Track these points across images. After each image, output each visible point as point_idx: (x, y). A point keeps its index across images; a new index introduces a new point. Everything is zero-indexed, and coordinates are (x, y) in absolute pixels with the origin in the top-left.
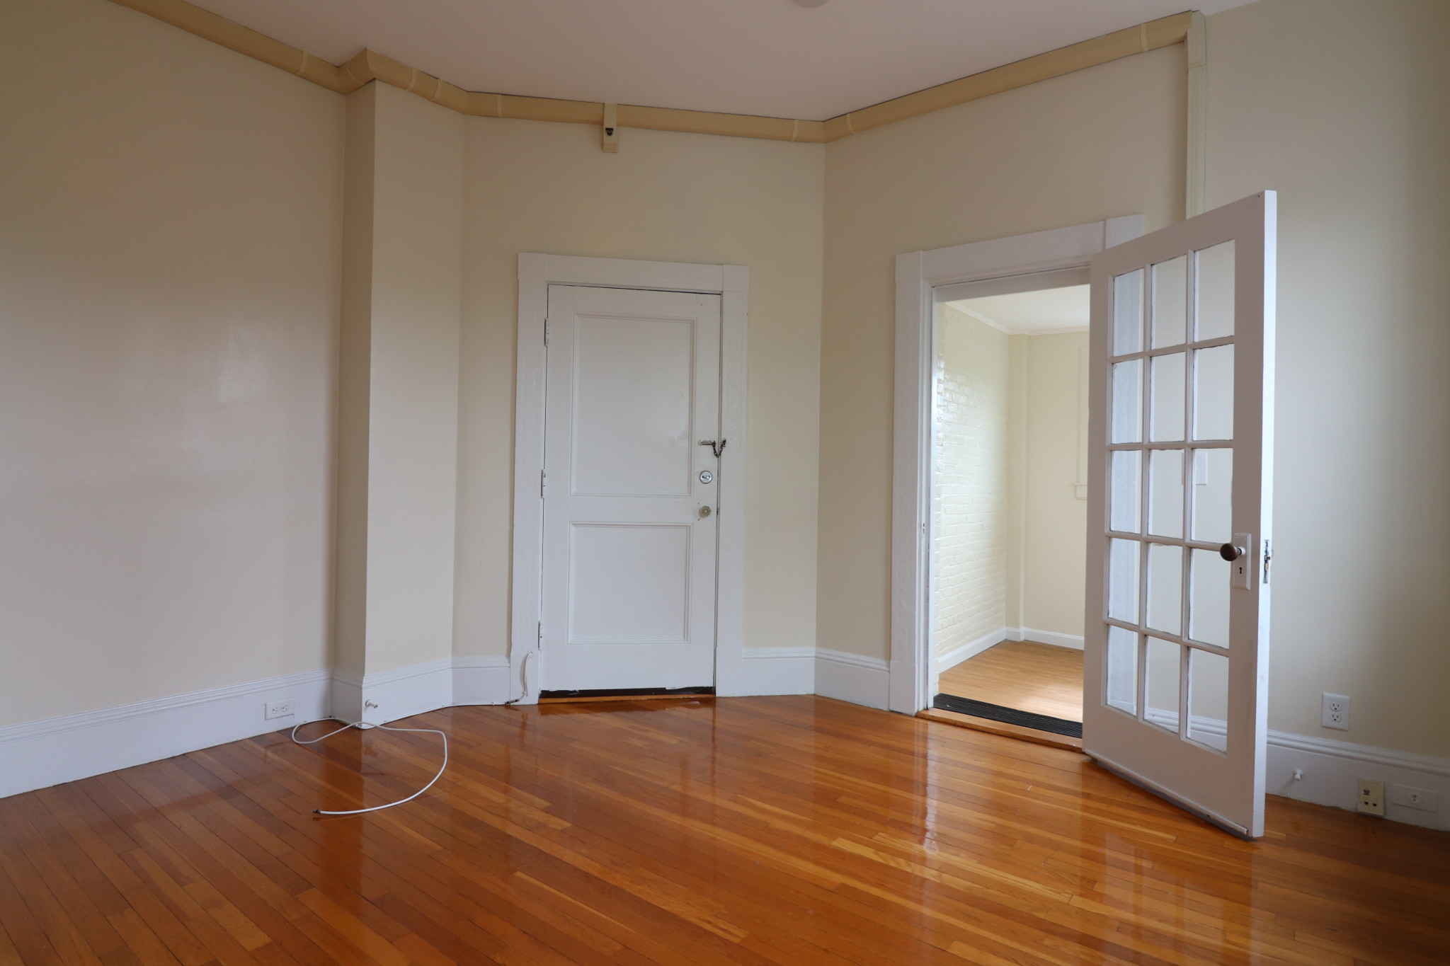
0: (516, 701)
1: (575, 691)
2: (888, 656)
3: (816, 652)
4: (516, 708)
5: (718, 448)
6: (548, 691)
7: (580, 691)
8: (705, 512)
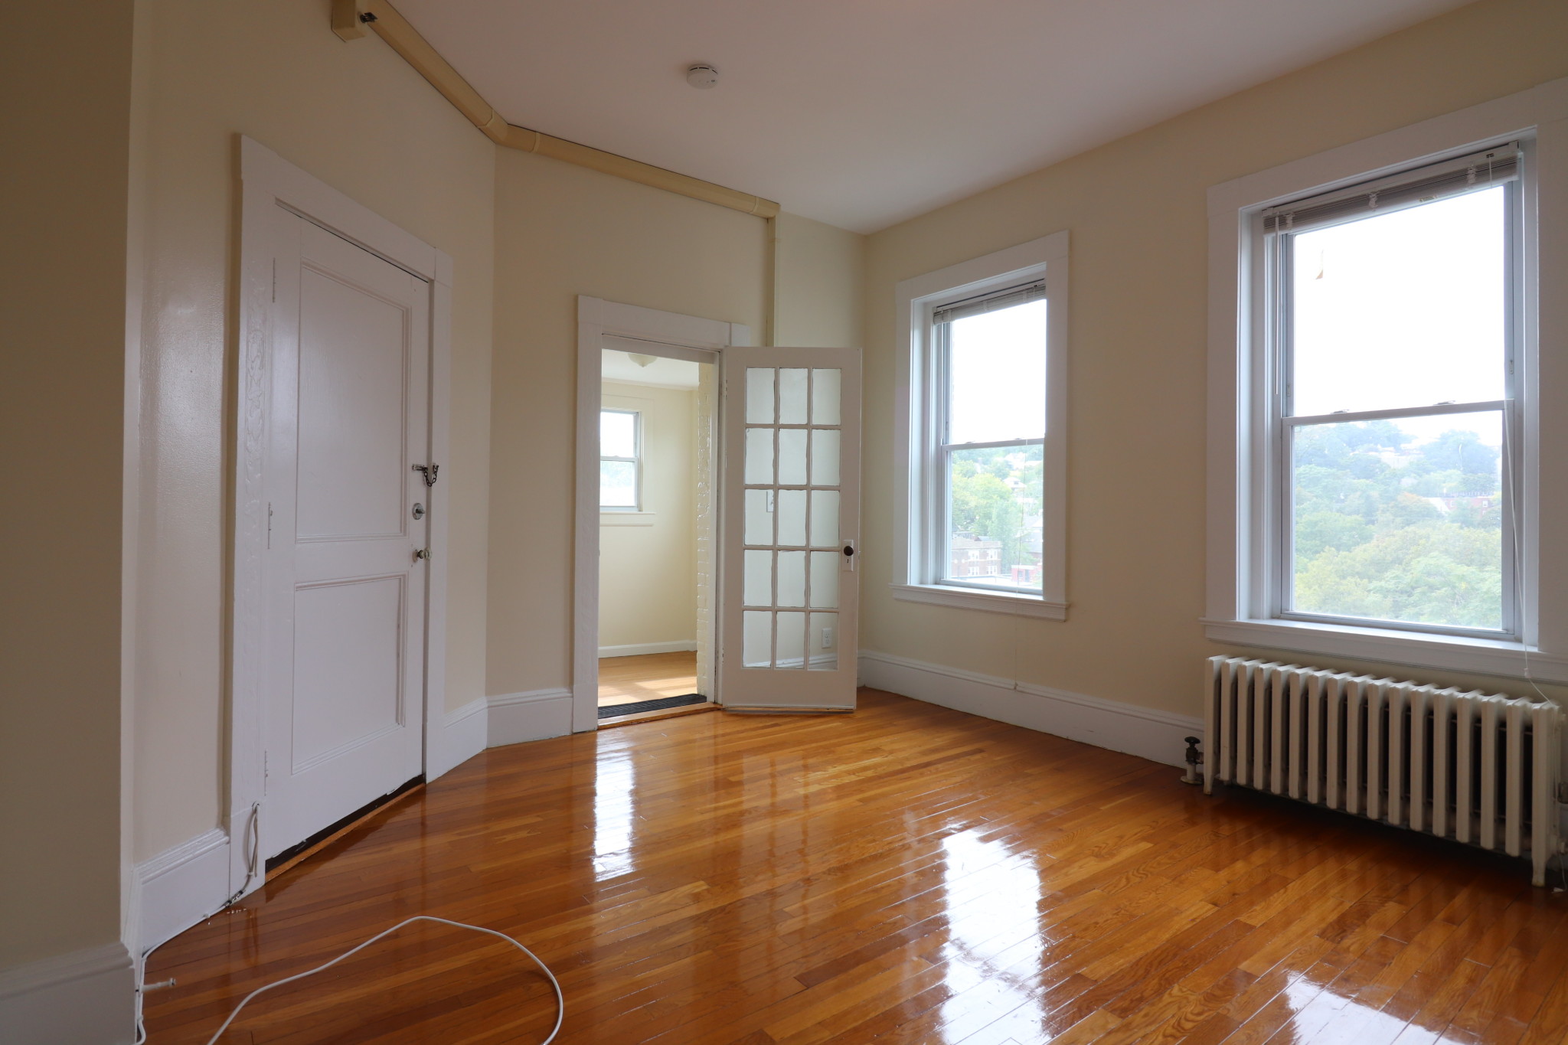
0: (241, 892)
1: (302, 843)
2: (570, 682)
3: (488, 702)
4: (239, 906)
5: (428, 473)
6: (272, 859)
7: (307, 840)
8: (418, 555)
